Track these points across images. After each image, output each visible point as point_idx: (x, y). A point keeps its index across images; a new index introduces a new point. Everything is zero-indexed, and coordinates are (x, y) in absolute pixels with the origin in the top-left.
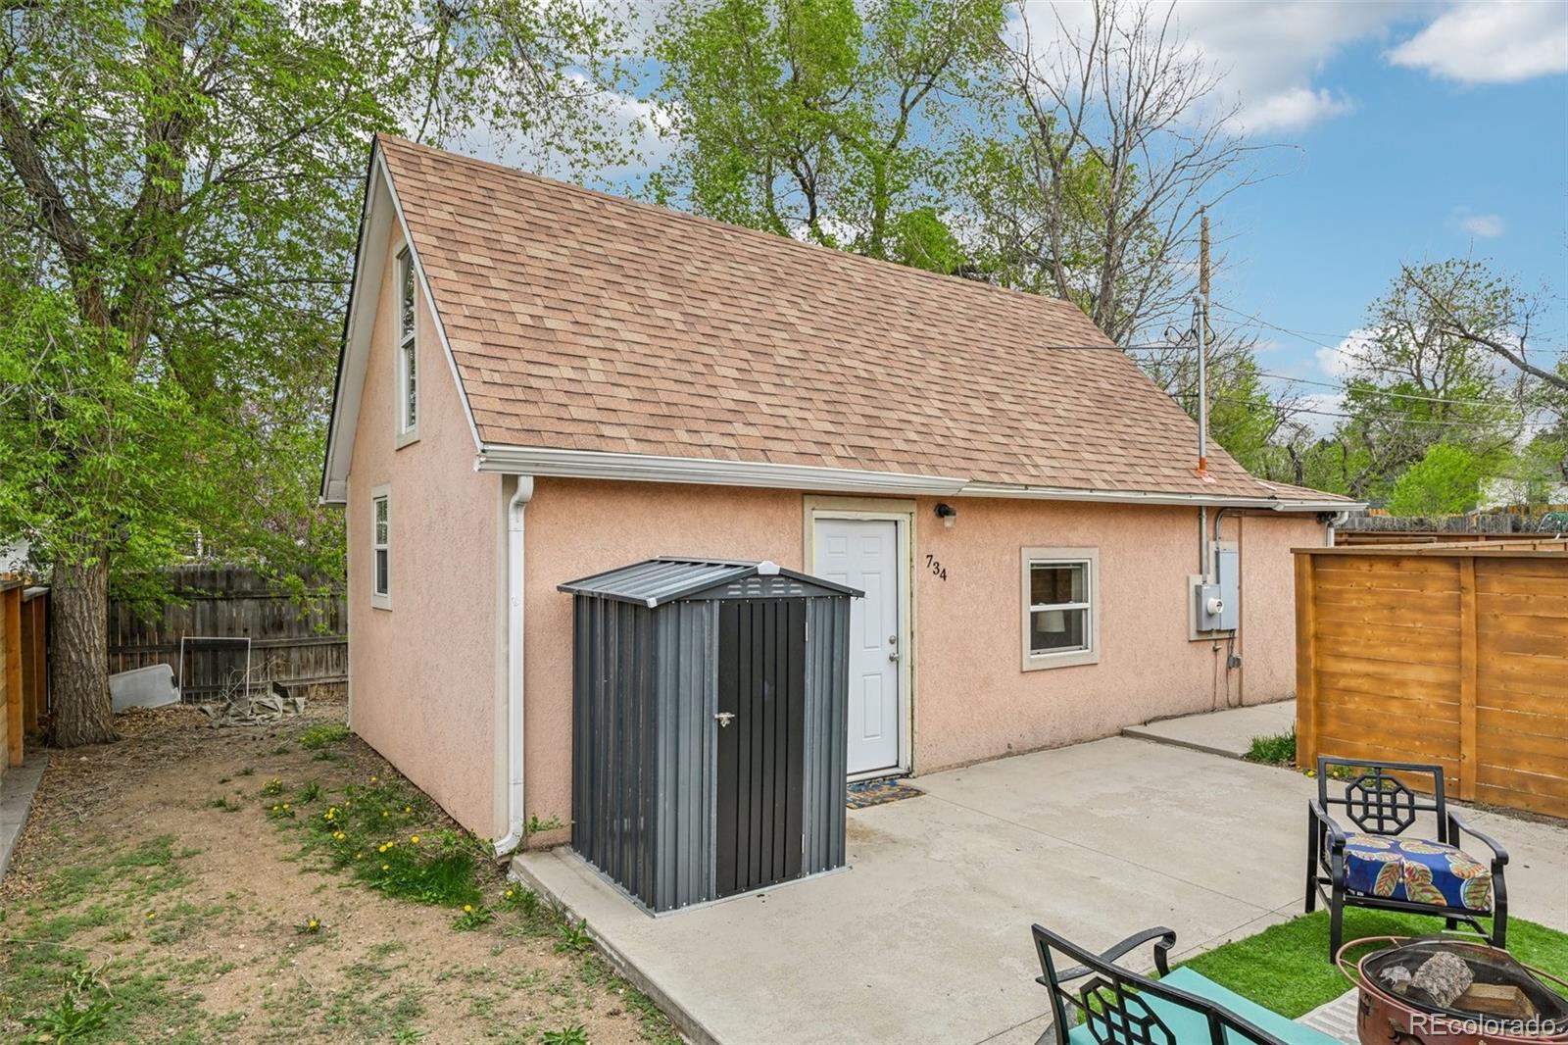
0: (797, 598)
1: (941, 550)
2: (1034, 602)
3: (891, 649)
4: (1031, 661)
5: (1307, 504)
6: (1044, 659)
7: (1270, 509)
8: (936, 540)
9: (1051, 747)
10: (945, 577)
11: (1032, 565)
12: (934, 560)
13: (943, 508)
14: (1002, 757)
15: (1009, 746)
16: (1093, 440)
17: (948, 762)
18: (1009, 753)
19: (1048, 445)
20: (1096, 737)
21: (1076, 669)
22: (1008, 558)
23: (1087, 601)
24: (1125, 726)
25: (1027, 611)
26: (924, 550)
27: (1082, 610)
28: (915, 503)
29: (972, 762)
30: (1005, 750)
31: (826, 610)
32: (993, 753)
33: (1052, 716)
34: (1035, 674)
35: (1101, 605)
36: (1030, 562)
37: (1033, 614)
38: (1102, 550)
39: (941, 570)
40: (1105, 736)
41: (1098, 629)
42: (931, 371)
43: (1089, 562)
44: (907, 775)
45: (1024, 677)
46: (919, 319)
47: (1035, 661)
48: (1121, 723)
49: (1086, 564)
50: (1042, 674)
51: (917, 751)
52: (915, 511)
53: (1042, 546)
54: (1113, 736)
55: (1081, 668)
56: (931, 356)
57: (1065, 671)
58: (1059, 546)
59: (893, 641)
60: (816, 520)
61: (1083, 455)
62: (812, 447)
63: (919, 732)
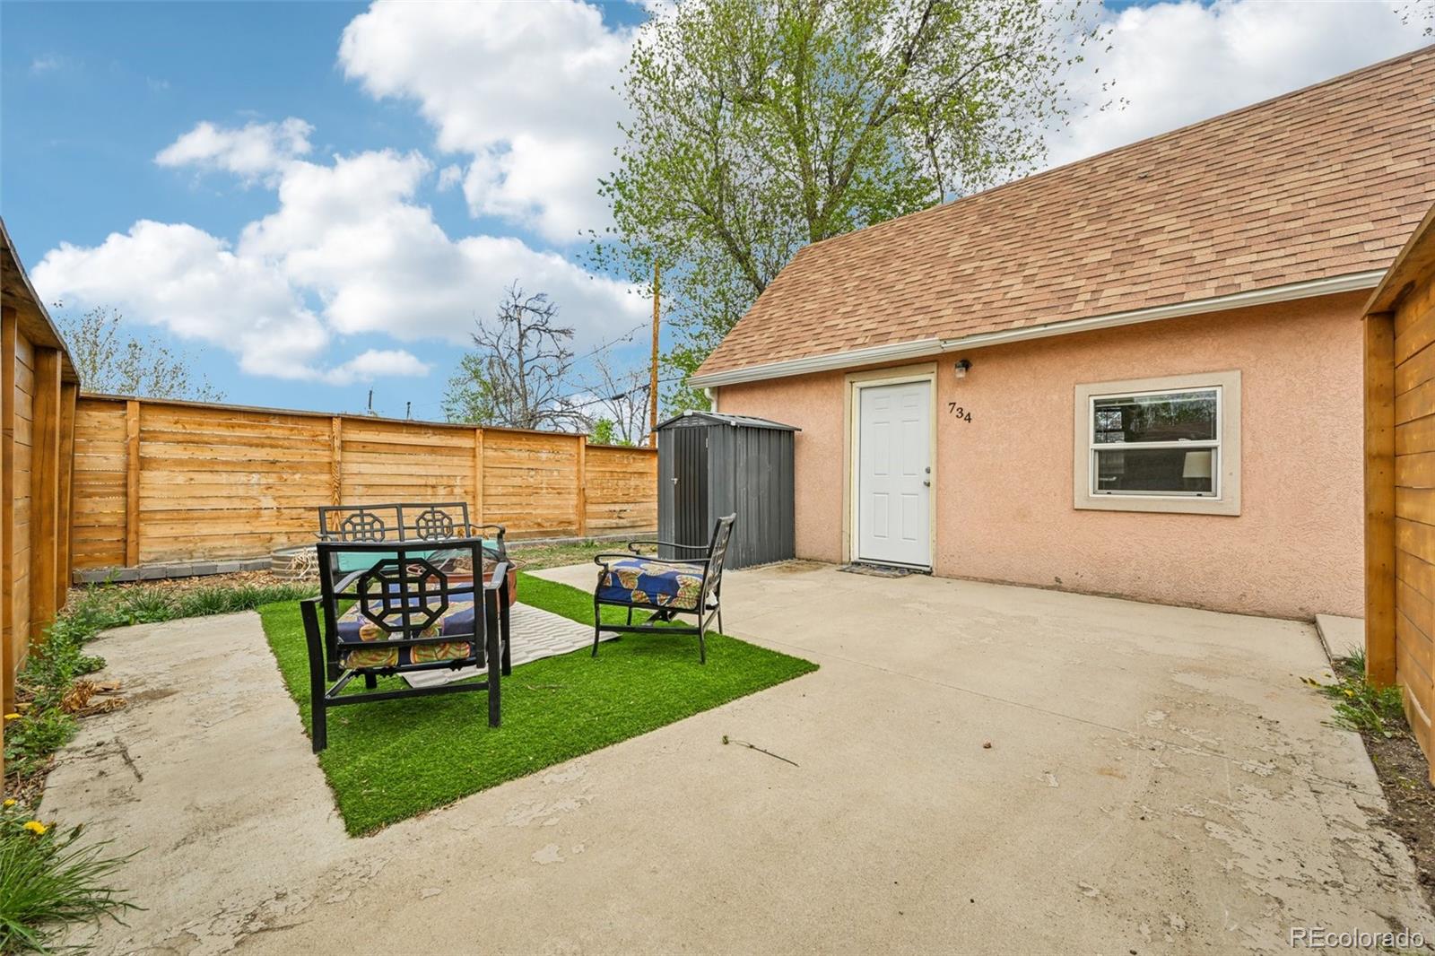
0: (703, 426)
1: (964, 398)
2: (1097, 441)
3: (925, 477)
4: (1089, 500)
6: (1114, 499)
8: (959, 390)
10: (969, 420)
11: (1096, 402)
12: (957, 406)
13: (965, 360)
14: (1048, 588)
15: (1057, 580)
16: (1304, 230)
17: (973, 574)
18: (1058, 586)
19: (1166, 267)
20: (1239, 611)
21: (1183, 517)
22: (1056, 397)
23: (1215, 438)
24: (1324, 612)
25: (1086, 449)
26: (946, 400)
27: (1209, 449)
28: (935, 364)
29: (1002, 582)
30: (1052, 582)
31: (719, 431)
32: (1035, 582)
33: (1133, 564)
34: (1106, 515)
35: (1249, 443)
36: (1092, 399)
37: (1100, 452)
38: (1239, 372)
39: (965, 415)
40: (1264, 615)
41: (1237, 473)
42: (1074, 238)
43: (1219, 390)
44: (929, 573)
45: (1079, 516)
46: (1146, 180)
47: (1097, 499)
48: (1313, 606)
49: (1215, 393)
50: (1113, 515)
51: (936, 555)
52: (935, 369)
53: (1115, 380)
54: (1287, 618)
55: (1197, 518)
56: (1101, 220)
57: (1159, 517)
58: (1148, 377)
59: (928, 471)
60: (861, 389)
61: (1229, 262)
62: (841, 344)
63: (938, 541)
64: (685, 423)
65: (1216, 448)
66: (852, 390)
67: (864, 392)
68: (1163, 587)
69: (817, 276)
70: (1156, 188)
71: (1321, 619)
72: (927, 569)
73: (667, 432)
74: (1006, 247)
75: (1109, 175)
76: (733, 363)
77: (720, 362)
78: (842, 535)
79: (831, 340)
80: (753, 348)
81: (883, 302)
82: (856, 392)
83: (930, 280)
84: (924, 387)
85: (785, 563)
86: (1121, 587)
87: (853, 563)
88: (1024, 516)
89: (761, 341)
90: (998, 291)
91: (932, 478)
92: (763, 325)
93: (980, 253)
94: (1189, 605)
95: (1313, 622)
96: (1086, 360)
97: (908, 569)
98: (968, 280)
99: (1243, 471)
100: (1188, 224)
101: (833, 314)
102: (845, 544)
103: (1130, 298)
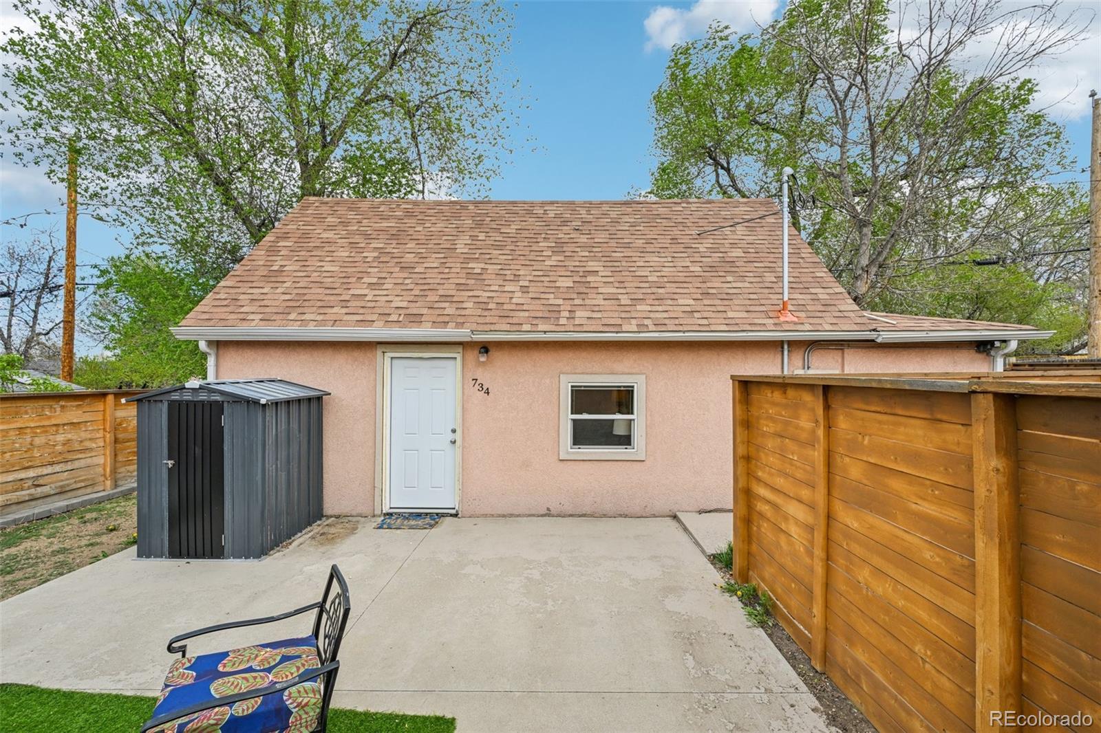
0: (217, 402)
1: (484, 376)
2: (572, 413)
3: (451, 436)
4: (568, 453)
5: (932, 334)
6: (582, 453)
7: (873, 341)
8: (480, 370)
9: (592, 516)
10: (488, 393)
11: (572, 387)
12: (478, 382)
13: (485, 348)
14: (543, 516)
15: (548, 509)
16: (666, 296)
17: (489, 511)
18: (548, 514)
19: (607, 302)
20: (644, 515)
21: (619, 463)
22: (548, 381)
23: (632, 413)
24: (679, 511)
25: (567, 418)
26: (470, 376)
27: (631, 420)
28: (461, 346)
29: (511, 515)
30: (544, 511)
31: (240, 409)
32: (533, 512)
33: (593, 493)
34: (577, 463)
35: (649, 418)
36: (570, 385)
37: (574, 421)
38: (644, 376)
39: (485, 389)
40: (654, 516)
41: (644, 435)
42: (546, 263)
43: (635, 385)
44: (456, 515)
45: (562, 464)
46: (579, 232)
47: (573, 453)
48: (675, 508)
49: (633, 387)
50: (582, 462)
51: (461, 501)
52: (461, 351)
53: (583, 373)
54: (664, 517)
55: (625, 463)
56: (560, 254)
57: (607, 463)
58: (601, 374)
59: (454, 431)
60: (392, 358)
61: (639, 308)
62: (375, 317)
63: (462, 490)
64: (187, 397)
65: (634, 420)
66: (385, 360)
67: (395, 362)
68: (608, 507)
69: (330, 235)
70: (586, 240)
71: (679, 514)
72: (453, 512)
73: (153, 405)
74: (501, 257)
75: (556, 219)
76: (241, 316)
77: (221, 313)
78: (374, 489)
79: (361, 311)
80: (265, 303)
81: (407, 281)
82: (387, 361)
83: (447, 270)
84: (451, 362)
85: (315, 528)
86: (587, 509)
87: (385, 515)
88: (527, 466)
89: (276, 296)
90: (504, 295)
91: (458, 436)
92: (274, 277)
93: (483, 256)
94: (621, 516)
95: (675, 517)
96: (567, 357)
97: (437, 514)
98: (479, 277)
99: (646, 434)
100: (610, 274)
101: (357, 282)
102: (377, 499)
103: (593, 322)
